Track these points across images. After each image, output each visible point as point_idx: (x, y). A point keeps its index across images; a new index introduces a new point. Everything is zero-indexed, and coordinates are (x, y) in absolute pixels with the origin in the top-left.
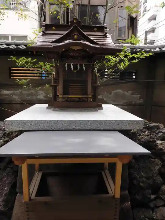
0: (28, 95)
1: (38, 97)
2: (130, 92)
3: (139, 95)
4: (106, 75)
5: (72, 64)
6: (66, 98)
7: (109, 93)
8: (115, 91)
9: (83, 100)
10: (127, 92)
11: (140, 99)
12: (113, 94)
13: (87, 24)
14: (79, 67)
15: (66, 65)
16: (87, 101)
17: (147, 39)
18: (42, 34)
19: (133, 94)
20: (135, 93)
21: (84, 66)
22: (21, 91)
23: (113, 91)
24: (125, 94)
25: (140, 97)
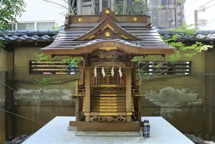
0: (50, 95)
1: (64, 98)
2: (184, 90)
3: (196, 94)
4: (151, 68)
5: (103, 68)
6: (95, 117)
7: (155, 92)
8: (164, 89)
9: (119, 119)
10: (181, 90)
11: (197, 99)
12: (161, 92)
13: (125, 13)
14: (113, 73)
15: (95, 70)
16: (126, 122)
17: (198, 19)
18: (65, 28)
19: (187, 92)
20: (191, 91)
21: (120, 71)
22: (42, 90)
23: (161, 88)
24: (178, 93)
25: (197, 96)
